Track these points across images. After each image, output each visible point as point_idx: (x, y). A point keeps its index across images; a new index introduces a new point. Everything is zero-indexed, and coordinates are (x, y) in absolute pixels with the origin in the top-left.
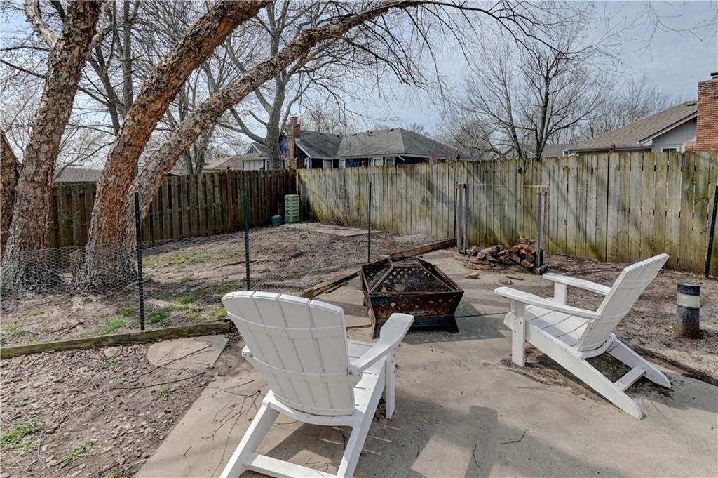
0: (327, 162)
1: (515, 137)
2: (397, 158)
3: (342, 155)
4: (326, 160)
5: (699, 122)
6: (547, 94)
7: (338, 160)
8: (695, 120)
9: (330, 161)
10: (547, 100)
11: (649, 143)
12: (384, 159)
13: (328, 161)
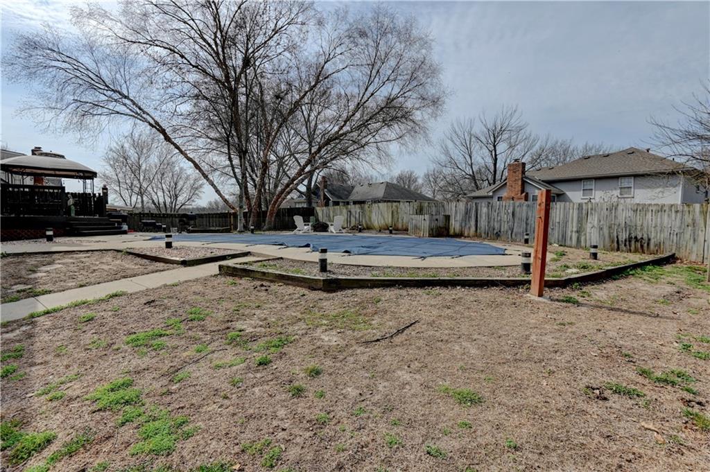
0: (342, 203)
3: (352, 198)
5: (508, 184)
6: (496, 156)
7: (349, 202)
10: (496, 159)
11: (491, 194)
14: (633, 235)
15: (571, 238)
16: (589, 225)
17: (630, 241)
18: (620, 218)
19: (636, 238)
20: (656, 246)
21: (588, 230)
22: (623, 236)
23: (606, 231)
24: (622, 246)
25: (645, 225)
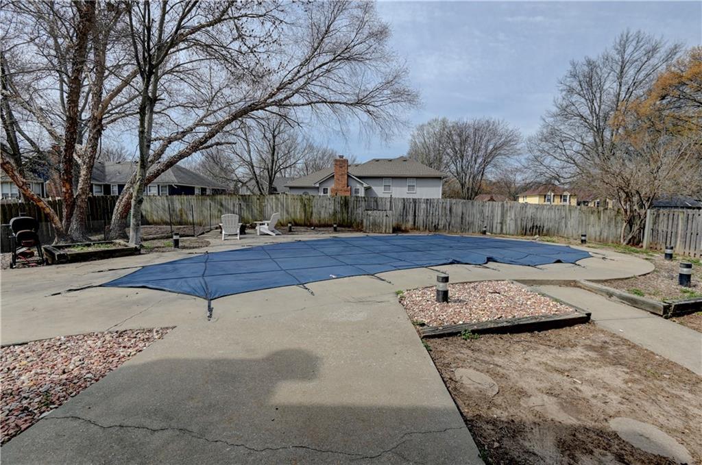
0: (98, 187)
1: (254, 172)
2: (171, 187)
3: (114, 181)
4: (96, 185)
5: (335, 177)
6: (274, 147)
7: (110, 185)
8: (333, 176)
9: (100, 185)
10: (274, 149)
11: (318, 185)
12: (158, 186)
13: (98, 185)
14: (535, 225)
15: (496, 228)
16: (509, 218)
17: (533, 229)
18: (528, 213)
19: (537, 226)
20: (547, 230)
21: (508, 222)
22: (530, 225)
23: (519, 222)
24: (528, 232)
25: (542, 218)
